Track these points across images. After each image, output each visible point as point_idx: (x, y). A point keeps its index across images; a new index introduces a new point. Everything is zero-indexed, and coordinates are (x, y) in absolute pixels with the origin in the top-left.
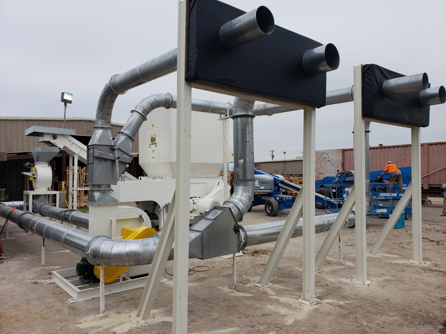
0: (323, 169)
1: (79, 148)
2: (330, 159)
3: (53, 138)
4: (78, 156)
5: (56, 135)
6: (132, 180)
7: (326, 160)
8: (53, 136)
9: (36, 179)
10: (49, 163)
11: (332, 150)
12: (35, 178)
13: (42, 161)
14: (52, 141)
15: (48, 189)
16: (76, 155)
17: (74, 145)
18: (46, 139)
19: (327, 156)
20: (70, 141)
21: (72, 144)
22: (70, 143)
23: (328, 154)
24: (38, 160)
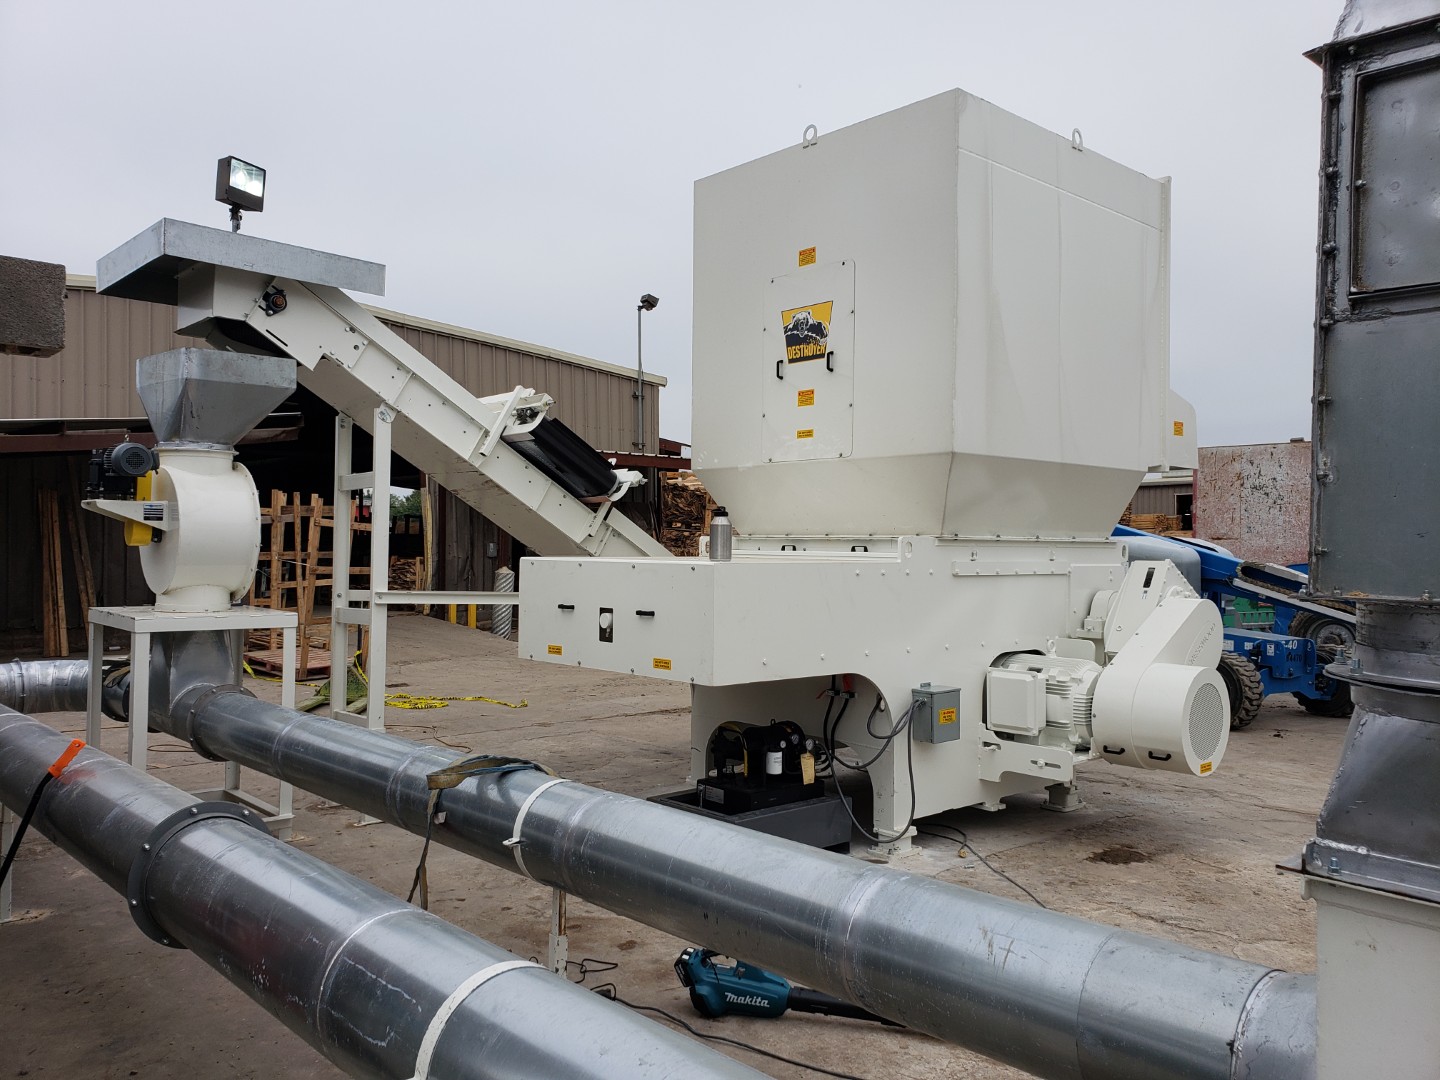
0: (1233, 519)
1: (396, 373)
2: (1263, 481)
3: (264, 305)
4: (391, 417)
5: (280, 292)
6: (644, 554)
7: (1248, 484)
8: (266, 297)
9: (166, 539)
10: (236, 448)
11: (1275, 446)
12: (158, 535)
13: (199, 438)
14: (260, 322)
15: (228, 597)
16: (382, 408)
17: (372, 355)
18: (229, 305)
19: (1249, 470)
20: (353, 330)
21: (362, 348)
22: (356, 339)
23: (1256, 462)
24: (176, 432)
